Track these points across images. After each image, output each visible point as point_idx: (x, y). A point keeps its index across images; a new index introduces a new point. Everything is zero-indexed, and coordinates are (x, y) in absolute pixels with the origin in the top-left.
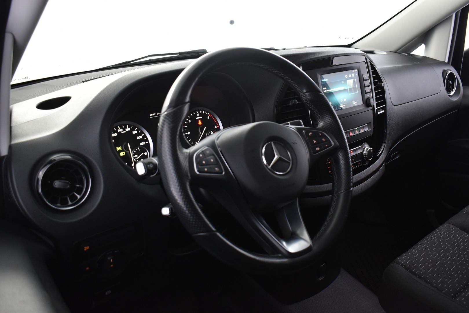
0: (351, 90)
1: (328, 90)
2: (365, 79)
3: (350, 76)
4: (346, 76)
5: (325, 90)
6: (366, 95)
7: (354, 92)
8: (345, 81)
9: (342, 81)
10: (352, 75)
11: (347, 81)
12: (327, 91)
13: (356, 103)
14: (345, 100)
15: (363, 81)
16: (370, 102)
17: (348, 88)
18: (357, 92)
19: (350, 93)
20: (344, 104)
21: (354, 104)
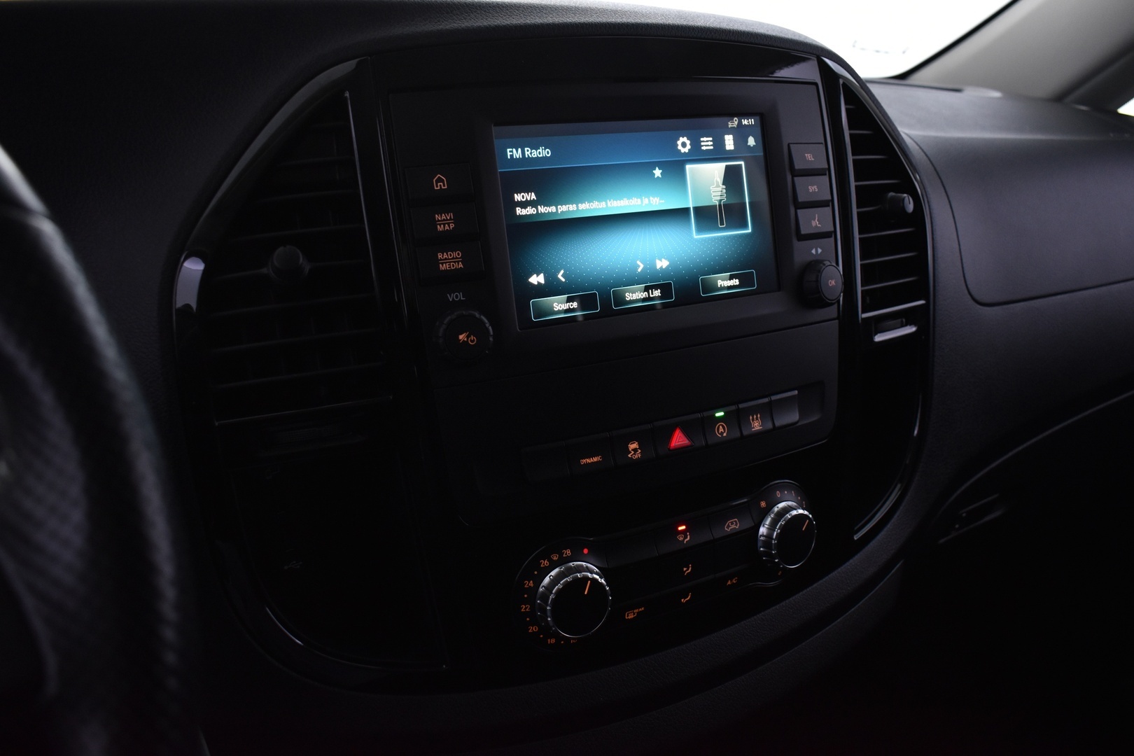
0: (706, 216)
1: (546, 205)
2: (798, 165)
3: (707, 143)
4: (684, 144)
5: (524, 205)
6: (798, 246)
7: (728, 228)
8: (675, 168)
9: (653, 165)
10: (719, 143)
11: (688, 167)
12: (542, 209)
13: (736, 282)
14: (662, 264)
15: (789, 178)
16: (818, 281)
17: (691, 205)
18: (749, 230)
19: (700, 229)
20: (656, 287)
21: (723, 288)
